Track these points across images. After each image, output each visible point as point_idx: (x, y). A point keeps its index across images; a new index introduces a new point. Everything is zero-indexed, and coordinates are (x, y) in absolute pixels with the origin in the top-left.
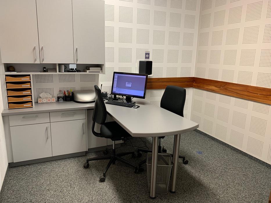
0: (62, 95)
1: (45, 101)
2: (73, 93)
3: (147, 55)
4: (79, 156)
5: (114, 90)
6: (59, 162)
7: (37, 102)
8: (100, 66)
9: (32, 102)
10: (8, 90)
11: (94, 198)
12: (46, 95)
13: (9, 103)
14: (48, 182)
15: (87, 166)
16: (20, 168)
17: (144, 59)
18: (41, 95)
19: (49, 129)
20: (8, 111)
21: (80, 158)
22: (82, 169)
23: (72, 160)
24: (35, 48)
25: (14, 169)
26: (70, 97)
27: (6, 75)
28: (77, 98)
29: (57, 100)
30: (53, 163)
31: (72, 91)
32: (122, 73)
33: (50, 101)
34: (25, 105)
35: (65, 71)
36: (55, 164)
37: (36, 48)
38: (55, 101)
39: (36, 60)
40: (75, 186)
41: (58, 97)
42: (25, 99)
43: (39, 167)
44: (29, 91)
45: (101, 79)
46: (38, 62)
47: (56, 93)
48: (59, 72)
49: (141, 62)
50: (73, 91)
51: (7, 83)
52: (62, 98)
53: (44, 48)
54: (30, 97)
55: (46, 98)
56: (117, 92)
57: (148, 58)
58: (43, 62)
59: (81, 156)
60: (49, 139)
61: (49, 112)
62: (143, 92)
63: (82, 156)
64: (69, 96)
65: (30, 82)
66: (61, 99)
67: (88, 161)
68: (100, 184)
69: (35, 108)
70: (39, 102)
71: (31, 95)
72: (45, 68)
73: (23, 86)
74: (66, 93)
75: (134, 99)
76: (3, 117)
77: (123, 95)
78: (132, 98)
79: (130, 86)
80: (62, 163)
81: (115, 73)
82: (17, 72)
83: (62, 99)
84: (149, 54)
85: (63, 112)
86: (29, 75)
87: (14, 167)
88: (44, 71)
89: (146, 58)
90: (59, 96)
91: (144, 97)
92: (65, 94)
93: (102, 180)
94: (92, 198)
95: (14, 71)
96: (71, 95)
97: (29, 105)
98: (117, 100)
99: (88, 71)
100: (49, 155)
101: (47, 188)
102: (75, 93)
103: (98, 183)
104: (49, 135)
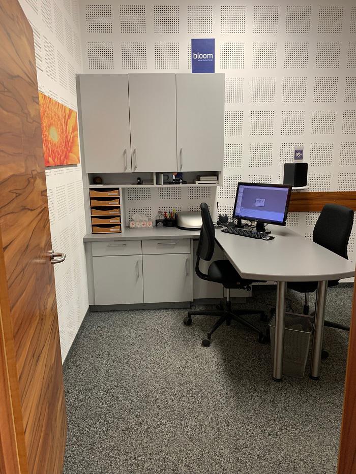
0: (162, 218)
1: (138, 225)
2: (176, 216)
3: (299, 153)
4: (181, 309)
5: (238, 211)
6: (152, 312)
7: (129, 227)
8: (215, 174)
9: (120, 225)
10: (92, 208)
11: (188, 364)
12: (140, 217)
13: (93, 226)
14: (134, 336)
15: (188, 323)
16: (103, 314)
17: (292, 161)
18: (134, 217)
19: (140, 264)
20: (91, 236)
21: (182, 311)
22: (181, 325)
23: (170, 312)
24: (125, 152)
25: (96, 314)
26: (172, 221)
27: (91, 189)
28: (181, 222)
29: (155, 224)
30: (144, 312)
31: (176, 212)
32: (254, 183)
33: (145, 226)
34: (112, 229)
35: (164, 183)
36: (146, 315)
37: (127, 152)
38: (151, 226)
39: (126, 168)
40: (166, 345)
41: (156, 221)
42: (112, 221)
43: (125, 316)
44: (118, 210)
45: (220, 195)
46: (129, 171)
47: (154, 215)
48: (156, 184)
49: (287, 166)
50: (178, 212)
51: (91, 199)
52: (162, 222)
53: (136, 151)
54: (118, 218)
55: (141, 221)
56: (242, 215)
57: (301, 158)
58: (135, 170)
59: (183, 309)
60: (140, 279)
61: (142, 240)
62: (283, 215)
63: (185, 308)
64: (170, 220)
65: (119, 198)
66: (160, 223)
67: (190, 315)
68: (202, 348)
69: (124, 234)
70: (131, 226)
71: (120, 216)
72: (139, 179)
73: (110, 203)
74: (168, 215)
75: (268, 227)
76: (85, 243)
77: (251, 220)
78: (265, 224)
79: (263, 205)
80: (156, 314)
81: (240, 184)
82: (104, 185)
83: (162, 224)
84: (301, 152)
85: (159, 242)
86: (118, 189)
87: (97, 312)
88: (139, 183)
89: (296, 158)
90: (158, 218)
91: (283, 224)
92: (166, 216)
93: (206, 344)
94: (186, 364)
95: (101, 183)
96: (174, 218)
97: (116, 229)
98: (243, 227)
99: (197, 182)
100: (139, 301)
101: (131, 343)
102: (179, 216)
103: (199, 346)
104: (140, 273)
